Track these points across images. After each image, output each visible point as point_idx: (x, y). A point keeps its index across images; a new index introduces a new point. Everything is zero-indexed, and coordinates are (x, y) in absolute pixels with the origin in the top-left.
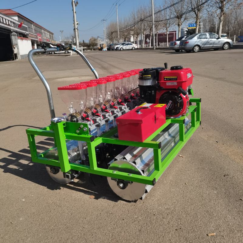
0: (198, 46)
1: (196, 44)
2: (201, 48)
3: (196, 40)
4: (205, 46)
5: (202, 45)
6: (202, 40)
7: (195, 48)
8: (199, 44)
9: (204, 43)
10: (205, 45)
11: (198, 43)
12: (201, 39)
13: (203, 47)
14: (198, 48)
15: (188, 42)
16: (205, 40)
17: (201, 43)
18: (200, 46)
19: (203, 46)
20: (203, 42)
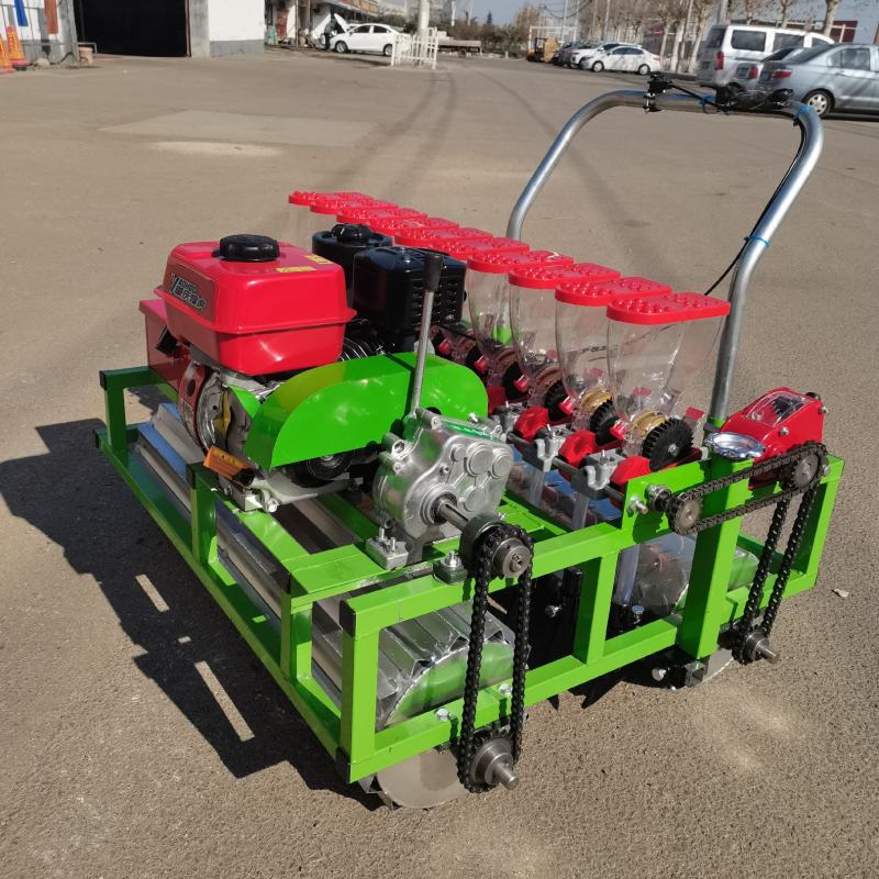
0: (827, 94)
1: (820, 84)
2: (837, 105)
3: (823, 70)
4: (858, 98)
5: (845, 93)
6: (848, 72)
7: (812, 99)
8: (831, 87)
9: (855, 84)
10: (857, 93)
11: (828, 81)
12: (842, 66)
13: (848, 102)
14: (824, 103)
15: (788, 75)
16: (860, 74)
17: (840, 87)
18: (836, 95)
19: (845, 98)
20: (853, 80)
